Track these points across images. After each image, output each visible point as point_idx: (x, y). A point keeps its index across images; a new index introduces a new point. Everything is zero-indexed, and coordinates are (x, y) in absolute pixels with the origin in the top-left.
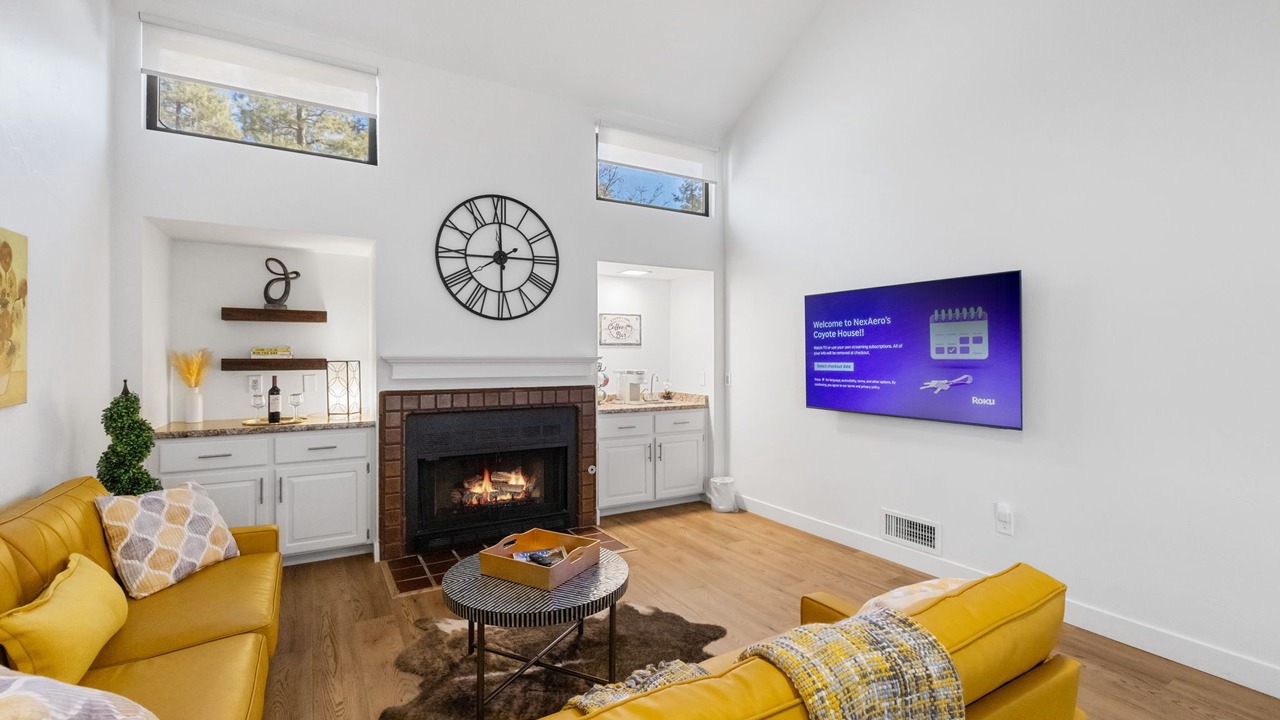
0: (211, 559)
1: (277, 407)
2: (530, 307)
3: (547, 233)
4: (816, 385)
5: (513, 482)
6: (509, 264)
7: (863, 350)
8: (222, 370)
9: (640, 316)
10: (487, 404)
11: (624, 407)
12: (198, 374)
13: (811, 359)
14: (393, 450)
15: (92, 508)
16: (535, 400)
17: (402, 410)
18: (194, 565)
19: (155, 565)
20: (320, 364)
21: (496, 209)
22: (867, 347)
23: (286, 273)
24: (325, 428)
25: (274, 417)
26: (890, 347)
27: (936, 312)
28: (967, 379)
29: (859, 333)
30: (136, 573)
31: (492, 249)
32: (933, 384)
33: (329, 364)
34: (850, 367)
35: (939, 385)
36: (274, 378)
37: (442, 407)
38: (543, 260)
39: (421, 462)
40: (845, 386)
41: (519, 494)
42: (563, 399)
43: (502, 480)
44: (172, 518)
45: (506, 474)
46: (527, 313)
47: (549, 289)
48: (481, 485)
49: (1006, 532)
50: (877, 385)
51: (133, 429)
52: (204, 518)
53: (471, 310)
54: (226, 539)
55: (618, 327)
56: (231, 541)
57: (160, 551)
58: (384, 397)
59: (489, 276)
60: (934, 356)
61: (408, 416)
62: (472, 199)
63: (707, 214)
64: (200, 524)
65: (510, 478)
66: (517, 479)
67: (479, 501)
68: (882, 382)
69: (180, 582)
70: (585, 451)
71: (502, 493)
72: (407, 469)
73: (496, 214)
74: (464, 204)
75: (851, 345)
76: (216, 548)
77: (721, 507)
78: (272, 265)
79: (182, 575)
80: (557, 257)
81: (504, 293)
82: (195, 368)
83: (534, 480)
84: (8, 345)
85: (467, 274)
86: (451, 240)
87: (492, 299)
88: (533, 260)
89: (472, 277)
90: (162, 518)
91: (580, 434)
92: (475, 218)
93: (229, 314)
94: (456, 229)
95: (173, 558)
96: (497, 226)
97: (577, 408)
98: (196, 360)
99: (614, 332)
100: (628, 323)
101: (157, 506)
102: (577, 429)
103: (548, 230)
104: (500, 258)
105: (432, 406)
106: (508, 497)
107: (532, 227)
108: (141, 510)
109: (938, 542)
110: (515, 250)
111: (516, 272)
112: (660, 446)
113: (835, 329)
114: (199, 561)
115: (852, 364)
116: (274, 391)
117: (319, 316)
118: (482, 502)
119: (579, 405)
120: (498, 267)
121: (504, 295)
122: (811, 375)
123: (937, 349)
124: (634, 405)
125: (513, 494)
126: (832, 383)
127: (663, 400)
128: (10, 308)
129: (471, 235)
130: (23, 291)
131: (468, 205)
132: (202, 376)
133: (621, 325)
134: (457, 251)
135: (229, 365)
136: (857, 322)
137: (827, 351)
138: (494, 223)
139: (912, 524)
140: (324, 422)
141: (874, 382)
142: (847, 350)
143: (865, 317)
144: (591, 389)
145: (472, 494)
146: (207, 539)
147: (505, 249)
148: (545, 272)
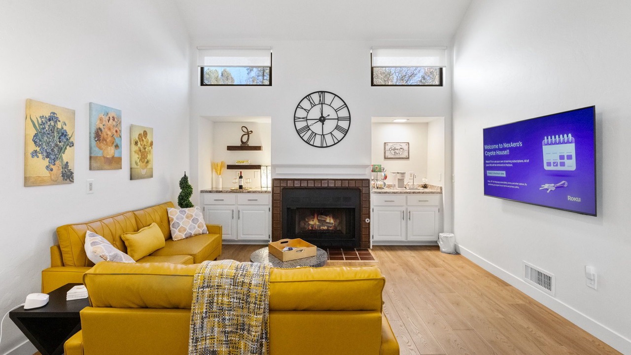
0: (197, 233)
1: (241, 183)
2: (336, 141)
3: (345, 106)
4: (489, 184)
5: (328, 221)
6: (326, 122)
7: (509, 163)
8: (227, 169)
9: (408, 143)
10: (316, 185)
11: (395, 191)
12: (220, 170)
13: (486, 169)
14: (277, 203)
15: (166, 211)
16: (339, 184)
17: (280, 187)
18: (191, 233)
19: (180, 231)
20: (258, 167)
21: (320, 97)
22: (511, 161)
23: (248, 132)
24: (259, 192)
25: (241, 187)
26: (522, 161)
27: (546, 137)
28: (564, 184)
29: (506, 152)
30: (174, 233)
31: (318, 116)
32: (546, 186)
33: (262, 167)
34: (503, 174)
35: (549, 187)
36: (241, 172)
37: (297, 186)
38: (343, 119)
39: (288, 209)
40: (502, 186)
41: (331, 227)
42: (353, 185)
43: (323, 219)
44: (187, 217)
45: (325, 217)
46: (335, 144)
47: (346, 132)
48: (313, 221)
49: (592, 286)
50: (518, 186)
51: (187, 188)
52: (197, 219)
53: (309, 144)
54: (203, 226)
55: (395, 149)
56: (205, 228)
57: (182, 227)
58: (274, 180)
59: (317, 128)
60: (546, 168)
61: (283, 189)
62: (310, 95)
63: (441, 84)
64: (195, 221)
65: (326, 219)
66: (330, 220)
67: (312, 228)
68: (520, 184)
69: (187, 238)
70: (364, 211)
71: (323, 225)
72: (282, 211)
73: (320, 100)
74: (306, 97)
75: (503, 160)
76: (200, 229)
77: (443, 250)
78: (244, 129)
79: (187, 236)
80: (350, 117)
81: (324, 135)
82: (219, 168)
83: (338, 221)
84: (146, 160)
85: (308, 128)
86: (301, 113)
87: (318, 138)
88: (338, 119)
89: (310, 129)
90: (184, 217)
91: (362, 203)
92: (311, 103)
93: (230, 148)
94: (303, 108)
95: (185, 230)
96: (321, 105)
97: (360, 189)
98: (219, 165)
99: (393, 152)
100: (401, 147)
101: (184, 213)
102: (360, 201)
103: (345, 104)
104: (322, 120)
105: (292, 186)
106: (325, 228)
107: (337, 103)
108: (179, 213)
109: (553, 287)
110: (328, 115)
111: (330, 125)
112: (410, 212)
113: (495, 150)
114: (193, 233)
115: (504, 172)
116: (241, 177)
117: (258, 148)
118: (314, 229)
119: (361, 188)
120: (321, 123)
121: (324, 136)
122: (486, 178)
123: (547, 163)
124: (399, 190)
125: (328, 227)
126: (496, 184)
127: (422, 189)
128: (147, 150)
129: (309, 111)
130: (152, 144)
131: (308, 97)
132: (222, 171)
133: (397, 148)
134: (303, 118)
135: (230, 167)
136: (506, 145)
137: (492, 163)
138: (319, 104)
139: (539, 273)
140: (260, 190)
141: (516, 184)
142: (502, 163)
143: (509, 142)
144: (368, 181)
145: (309, 224)
146: (196, 226)
147: (324, 115)
148: (344, 124)
